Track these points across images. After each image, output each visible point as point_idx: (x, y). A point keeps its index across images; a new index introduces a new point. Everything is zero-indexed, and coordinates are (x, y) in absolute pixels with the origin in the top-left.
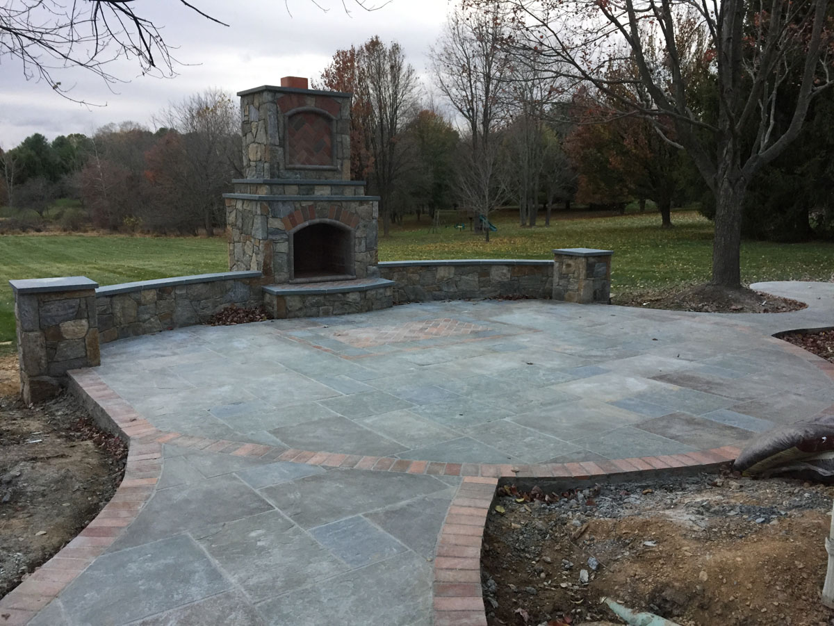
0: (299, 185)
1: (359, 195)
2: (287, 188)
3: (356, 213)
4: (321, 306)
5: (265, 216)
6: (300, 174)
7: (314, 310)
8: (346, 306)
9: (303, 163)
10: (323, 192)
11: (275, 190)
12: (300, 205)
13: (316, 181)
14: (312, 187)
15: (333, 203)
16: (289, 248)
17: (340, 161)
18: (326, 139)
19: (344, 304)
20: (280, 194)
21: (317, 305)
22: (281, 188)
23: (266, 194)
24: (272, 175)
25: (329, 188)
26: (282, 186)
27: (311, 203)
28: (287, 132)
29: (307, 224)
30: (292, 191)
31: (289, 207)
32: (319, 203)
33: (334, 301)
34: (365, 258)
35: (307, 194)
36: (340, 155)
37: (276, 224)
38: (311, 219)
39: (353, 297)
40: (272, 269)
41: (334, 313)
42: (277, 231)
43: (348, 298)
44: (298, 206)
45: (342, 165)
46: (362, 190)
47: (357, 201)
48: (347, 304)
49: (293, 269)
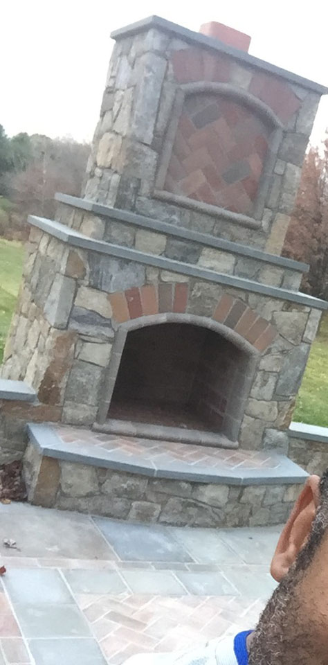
0: (170, 236)
1: (289, 288)
2: (141, 234)
3: (273, 322)
4: (138, 499)
5: (75, 282)
6: (181, 216)
7: (119, 504)
8: (192, 511)
9: (193, 196)
10: (215, 264)
11: (115, 233)
12: (159, 277)
13: (208, 237)
14: (196, 247)
15: (228, 291)
16: (112, 359)
17: (269, 213)
18: (254, 162)
19: (189, 505)
20: (124, 244)
21: (130, 495)
22: (128, 233)
23: (93, 235)
24: (120, 203)
25: (232, 259)
26: (132, 229)
27: (184, 280)
28: (175, 123)
29: (163, 318)
30: (150, 246)
31: (133, 275)
32: (200, 284)
33: (169, 496)
34: (266, 412)
35: (182, 260)
36: (273, 201)
37: (94, 301)
38: (175, 311)
39: (213, 494)
40: (62, 393)
41: (162, 519)
42: (92, 318)
43: (202, 494)
44: (153, 277)
45: (271, 222)
46: (297, 281)
47: (281, 299)
48: (195, 506)
49: (108, 402)
